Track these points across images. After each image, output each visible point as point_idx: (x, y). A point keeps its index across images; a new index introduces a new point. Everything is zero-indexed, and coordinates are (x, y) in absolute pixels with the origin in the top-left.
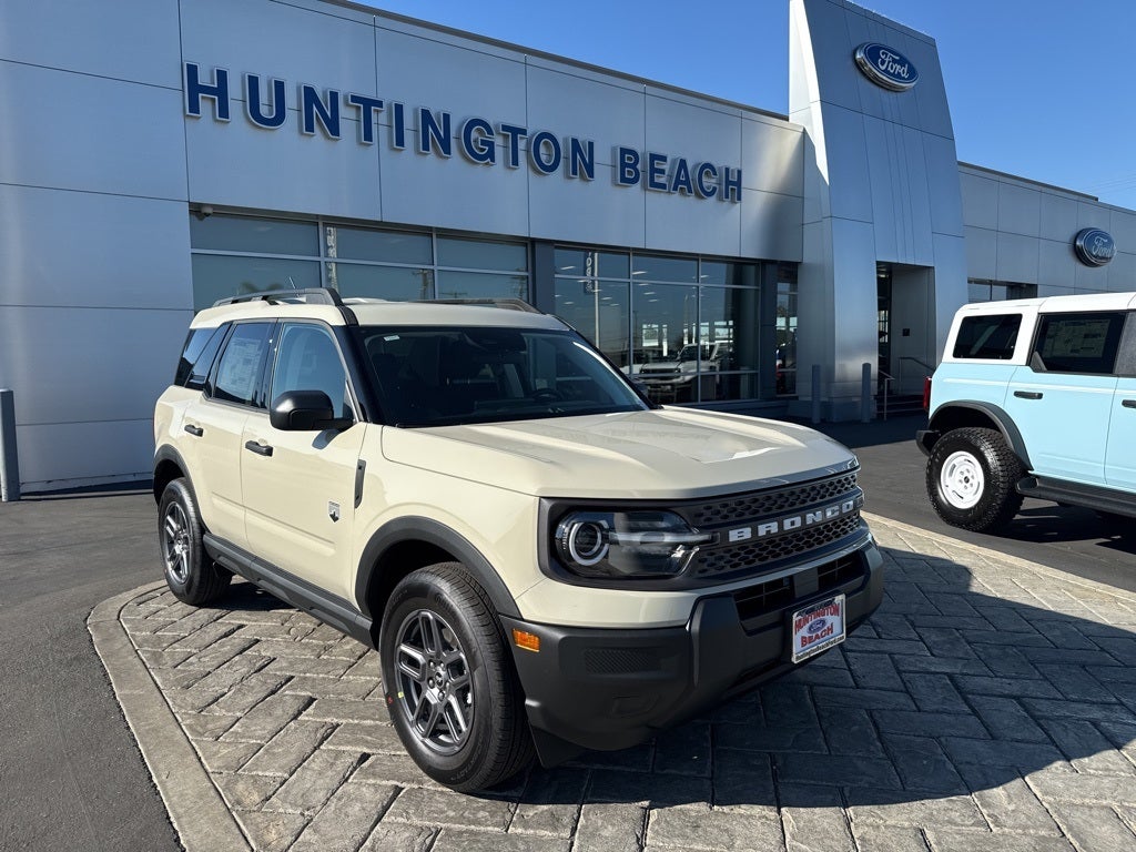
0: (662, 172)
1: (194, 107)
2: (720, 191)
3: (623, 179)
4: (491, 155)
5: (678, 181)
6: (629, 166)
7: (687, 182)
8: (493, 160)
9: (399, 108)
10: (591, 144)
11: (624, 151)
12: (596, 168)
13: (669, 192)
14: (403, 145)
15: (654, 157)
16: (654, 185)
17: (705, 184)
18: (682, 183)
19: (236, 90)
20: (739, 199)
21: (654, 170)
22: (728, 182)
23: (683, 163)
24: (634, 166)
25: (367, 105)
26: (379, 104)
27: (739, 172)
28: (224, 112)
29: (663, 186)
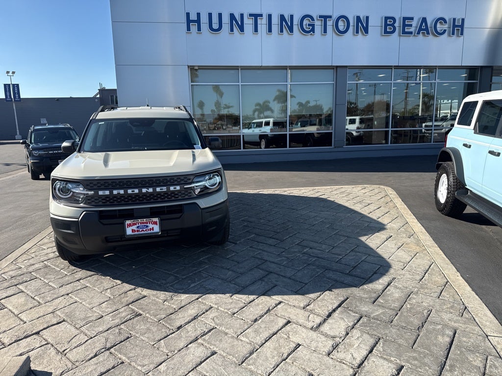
0: (411, 25)
1: (189, 29)
2: (450, 32)
3: (386, 32)
4: (313, 30)
5: (420, 29)
6: (389, 25)
7: (427, 29)
8: (314, 32)
9: (270, 16)
10: (367, 18)
11: (386, 18)
12: (370, 29)
13: (414, 35)
14: (271, 32)
15: (405, 19)
16: (404, 32)
17: (438, 29)
18: (423, 30)
19: (204, 19)
20: (462, 34)
21: (404, 25)
22: (455, 26)
23: (424, 20)
24: (393, 25)
25: (256, 17)
26: (261, 15)
27: (463, 20)
28: (199, 29)
29: (411, 33)
